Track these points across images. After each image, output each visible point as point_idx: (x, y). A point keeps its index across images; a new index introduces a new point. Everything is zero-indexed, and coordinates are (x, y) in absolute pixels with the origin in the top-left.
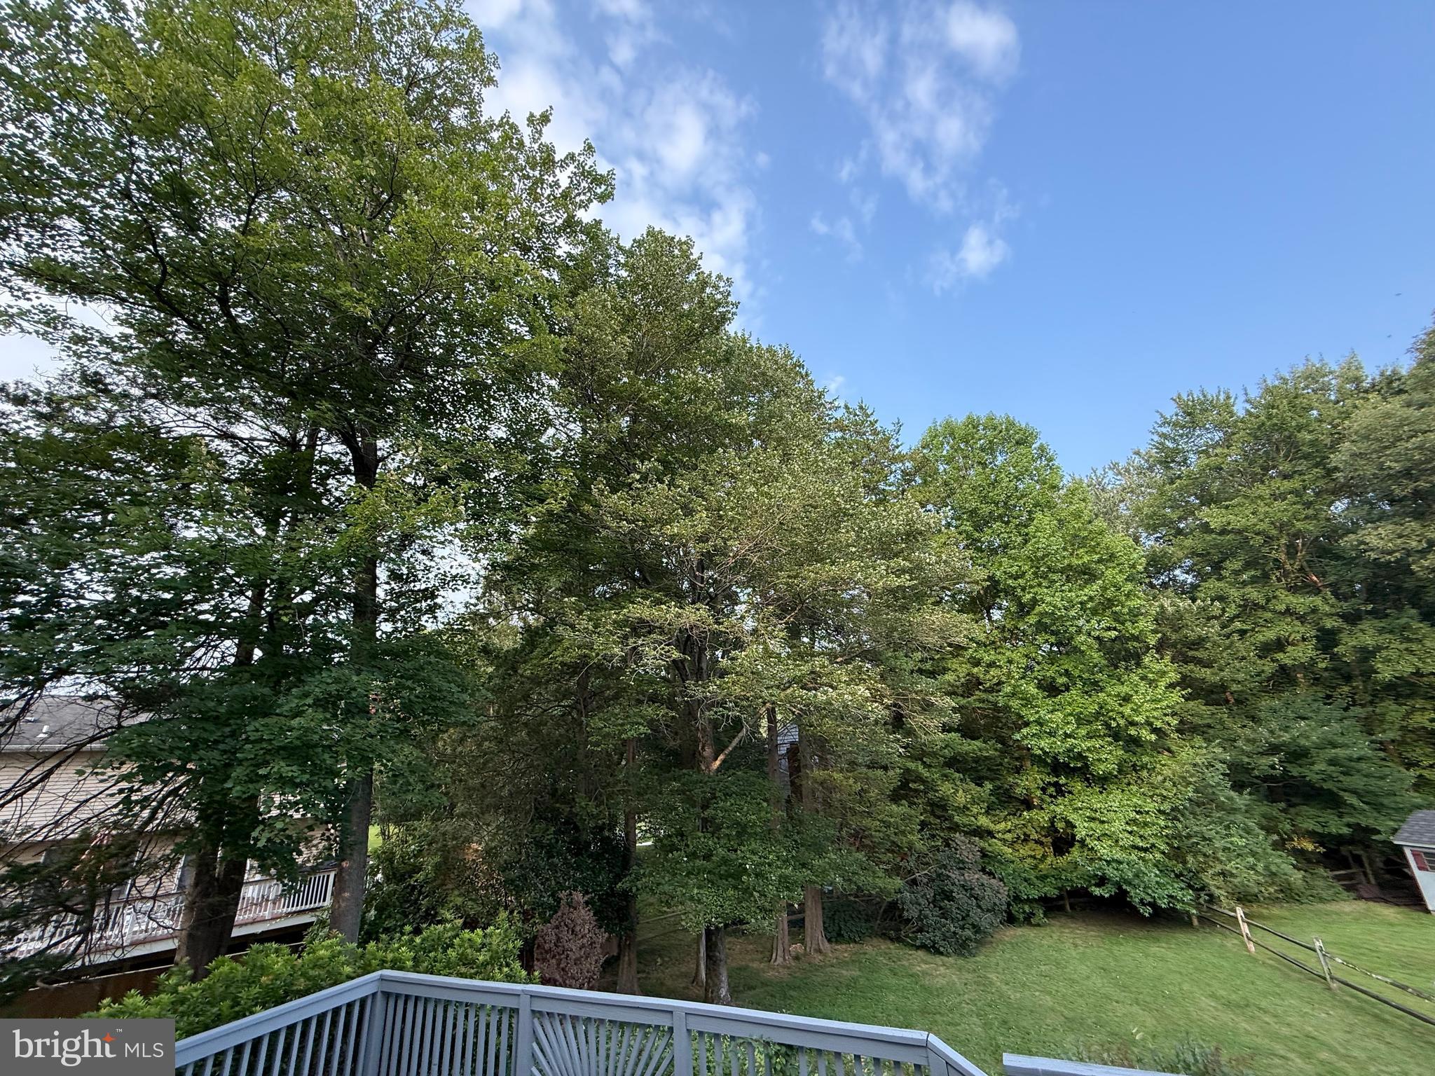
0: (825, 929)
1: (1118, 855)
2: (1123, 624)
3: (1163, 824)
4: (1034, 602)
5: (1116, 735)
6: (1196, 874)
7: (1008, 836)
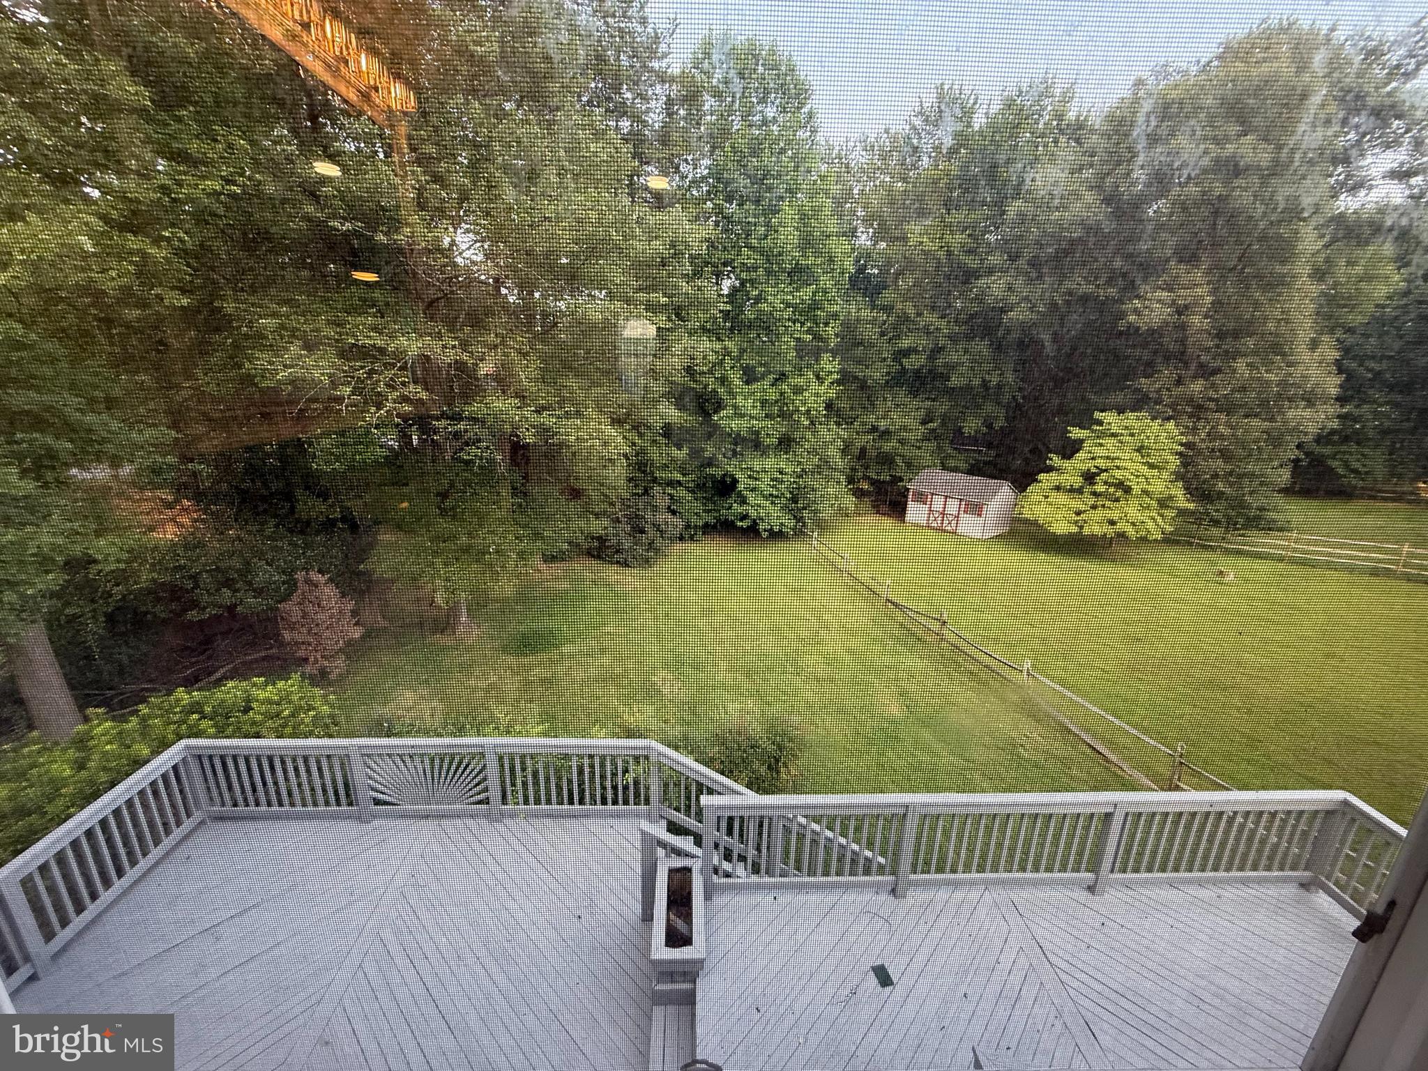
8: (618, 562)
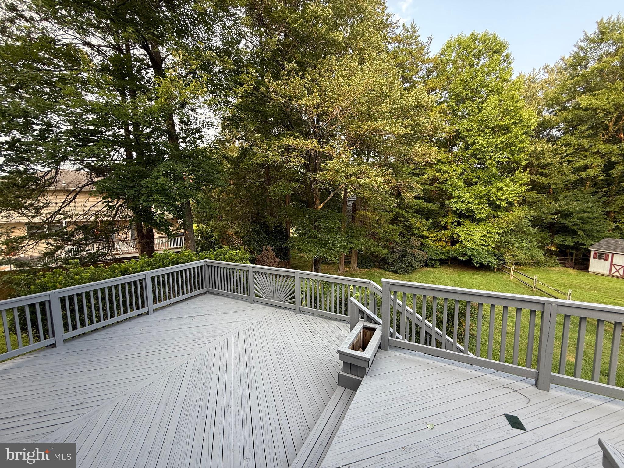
0: (358, 264)
1: (474, 246)
2: (513, 156)
3: (496, 237)
4: (474, 143)
5: (491, 204)
6: (502, 255)
7: (434, 239)
8: (392, 271)
